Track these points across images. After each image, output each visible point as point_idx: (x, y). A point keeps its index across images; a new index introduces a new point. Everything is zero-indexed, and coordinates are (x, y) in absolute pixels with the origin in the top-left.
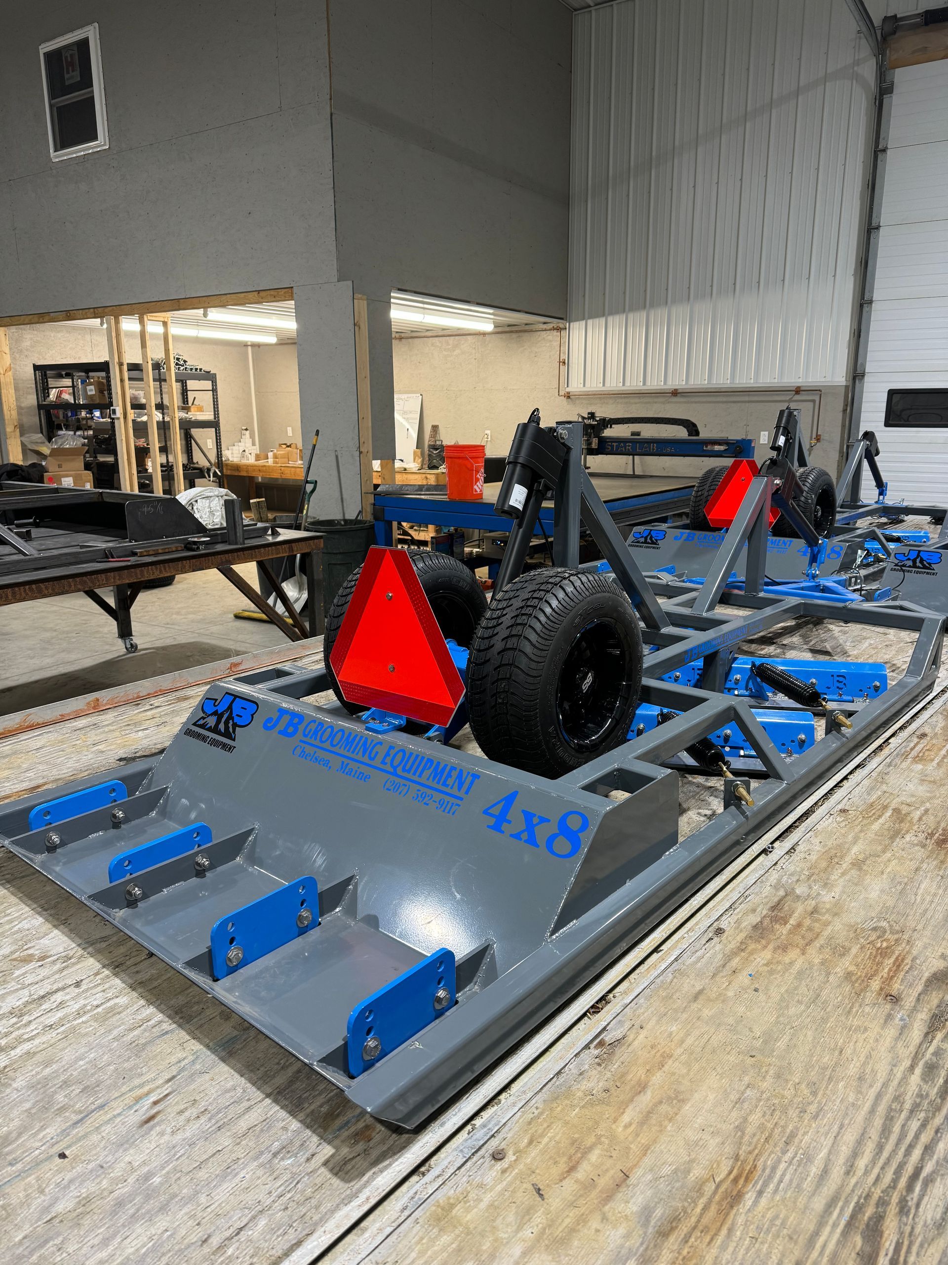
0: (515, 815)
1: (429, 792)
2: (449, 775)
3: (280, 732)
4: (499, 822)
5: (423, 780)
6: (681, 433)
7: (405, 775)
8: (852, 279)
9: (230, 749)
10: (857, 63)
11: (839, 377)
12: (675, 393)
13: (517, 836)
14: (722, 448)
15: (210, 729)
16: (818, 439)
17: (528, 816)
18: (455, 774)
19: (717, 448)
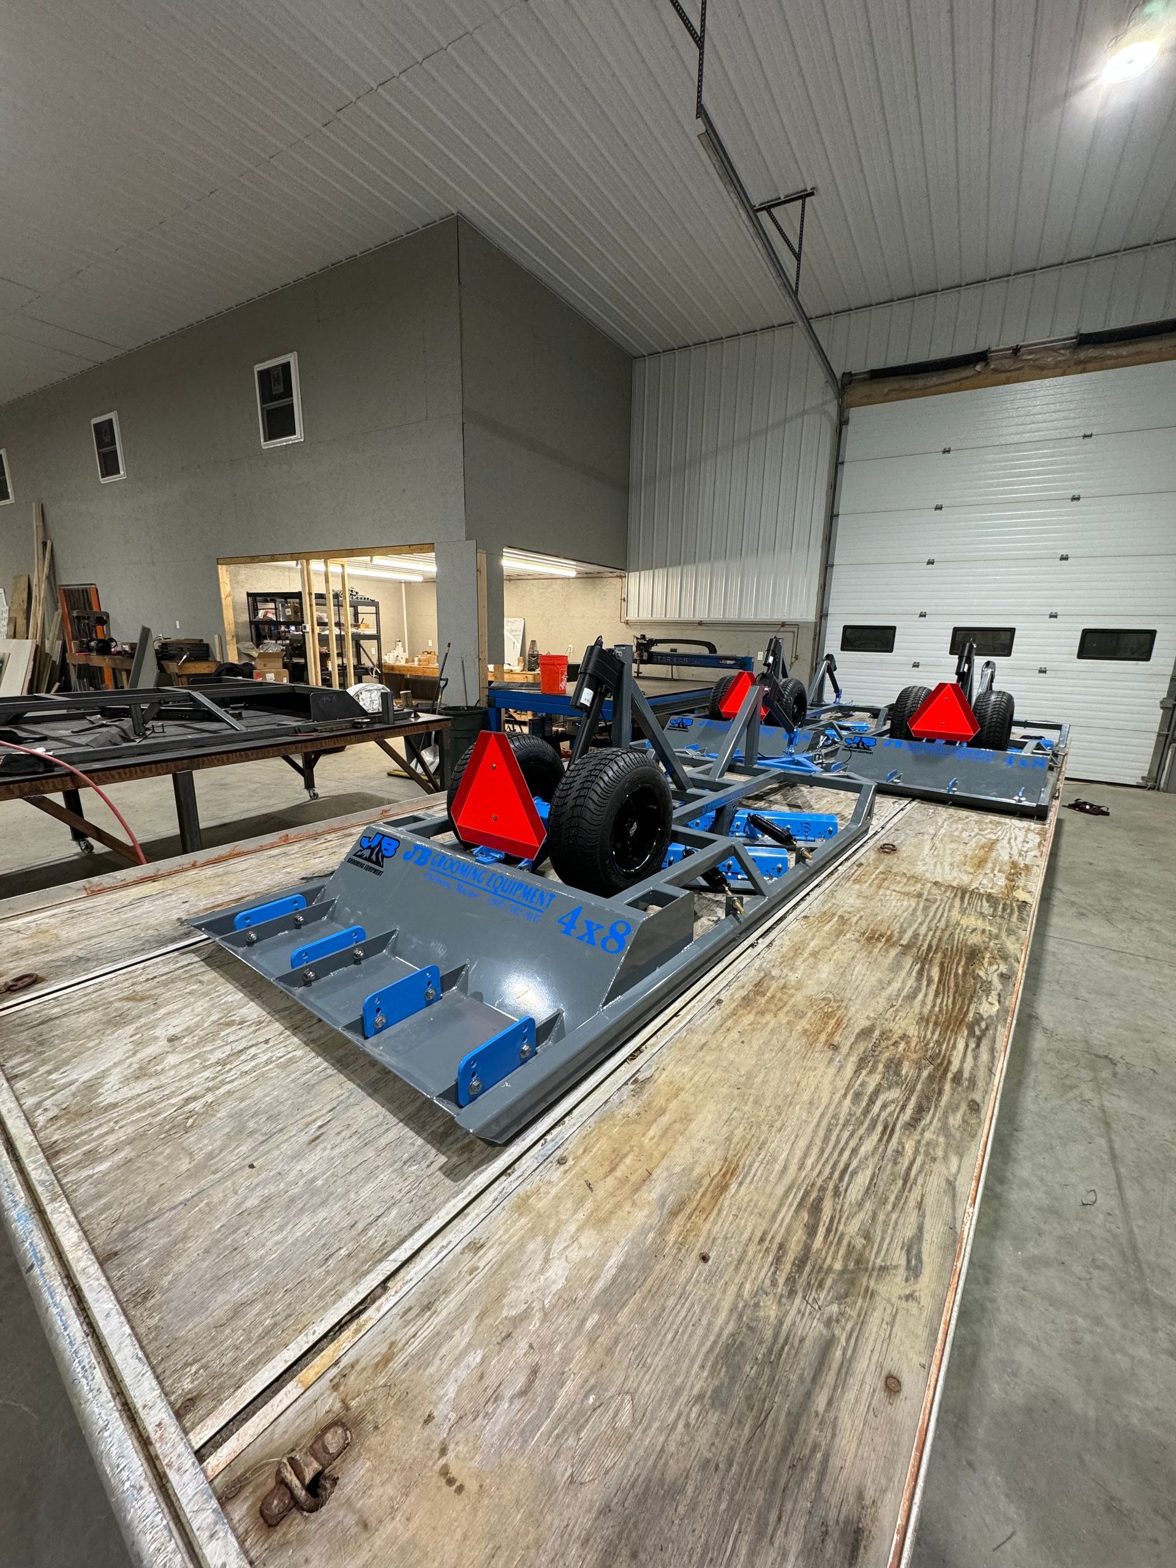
0: (580, 923)
1: (522, 907)
2: (534, 895)
3: (415, 862)
4: (569, 928)
5: (515, 898)
6: (704, 651)
7: (503, 894)
8: (820, 550)
9: (379, 873)
10: (825, 403)
11: (811, 616)
12: (700, 623)
13: (581, 938)
14: (732, 662)
15: (365, 859)
16: (796, 658)
17: (589, 924)
18: (538, 894)
19: (729, 662)
